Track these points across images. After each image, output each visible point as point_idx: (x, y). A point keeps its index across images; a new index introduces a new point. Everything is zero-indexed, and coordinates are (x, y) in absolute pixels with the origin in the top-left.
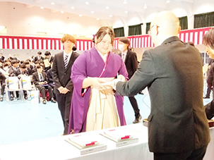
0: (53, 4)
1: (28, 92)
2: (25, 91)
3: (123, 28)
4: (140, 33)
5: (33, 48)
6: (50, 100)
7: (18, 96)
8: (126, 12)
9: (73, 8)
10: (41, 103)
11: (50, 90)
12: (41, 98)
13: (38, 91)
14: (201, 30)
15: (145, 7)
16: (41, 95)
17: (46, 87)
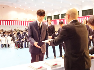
0: (20, 5)
1: (10, 45)
2: (8, 44)
3: (51, 16)
4: (59, 18)
5: (12, 25)
6: (20, 48)
7: (5, 46)
8: (53, 9)
9: (29, 7)
10: (16, 49)
11: (20, 43)
12: (16, 47)
13: (14, 44)
14: (85, 17)
15: (61, 7)
16: (16, 46)
17: (18, 42)
